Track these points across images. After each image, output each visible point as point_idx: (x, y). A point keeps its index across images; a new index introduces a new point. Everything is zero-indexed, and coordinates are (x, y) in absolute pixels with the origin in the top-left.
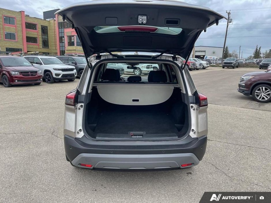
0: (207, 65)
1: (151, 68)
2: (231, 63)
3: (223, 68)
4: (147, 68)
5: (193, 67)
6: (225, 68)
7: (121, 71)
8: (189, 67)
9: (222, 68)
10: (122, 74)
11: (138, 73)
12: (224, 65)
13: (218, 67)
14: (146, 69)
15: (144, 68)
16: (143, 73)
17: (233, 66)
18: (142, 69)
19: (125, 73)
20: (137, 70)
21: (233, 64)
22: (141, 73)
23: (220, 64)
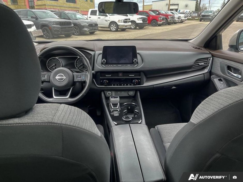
0: (185, 18)
1: (129, 22)
2: (209, 16)
3: (201, 21)
4: (125, 22)
5: (172, 20)
6: (202, 21)
7: (94, 26)
8: (167, 20)
9: (199, 21)
10: (96, 30)
11: (115, 29)
12: (202, 18)
13: (194, 20)
14: (123, 24)
15: (121, 22)
16: (120, 29)
17: (211, 19)
18: (119, 24)
19: (99, 29)
20: (113, 25)
21: (211, 17)
22: (118, 28)
23: (196, 17)
